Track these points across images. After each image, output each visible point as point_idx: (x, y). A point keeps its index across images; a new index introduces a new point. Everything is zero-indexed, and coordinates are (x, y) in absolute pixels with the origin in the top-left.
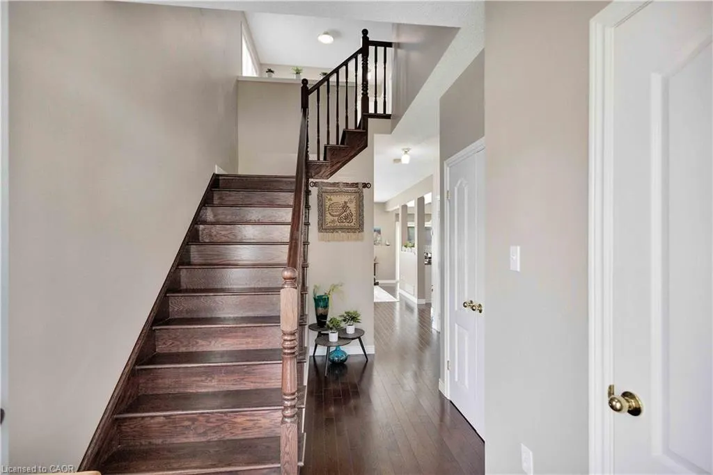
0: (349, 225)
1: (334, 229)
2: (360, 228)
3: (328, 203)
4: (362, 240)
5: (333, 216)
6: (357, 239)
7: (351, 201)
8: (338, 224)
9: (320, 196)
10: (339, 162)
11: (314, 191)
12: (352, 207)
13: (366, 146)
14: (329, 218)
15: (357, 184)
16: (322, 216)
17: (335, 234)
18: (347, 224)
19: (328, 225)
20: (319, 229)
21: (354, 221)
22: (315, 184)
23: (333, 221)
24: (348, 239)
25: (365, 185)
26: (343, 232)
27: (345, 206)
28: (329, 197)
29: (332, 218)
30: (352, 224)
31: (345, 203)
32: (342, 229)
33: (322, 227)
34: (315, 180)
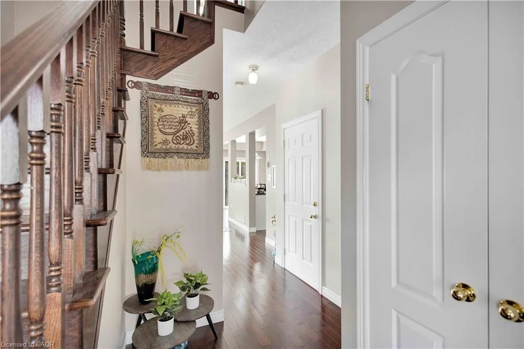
0: (189, 147)
1: (167, 153)
2: (204, 152)
3: (157, 116)
4: (207, 168)
5: (165, 134)
6: (200, 168)
7: (192, 116)
8: (173, 146)
9: (144, 103)
10: (173, 58)
11: (134, 95)
12: (193, 123)
14: (158, 137)
15: (201, 91)
16: (147, 132)
17: (169, 160)
18: (185, 147)
19: (159, 146)
20: (143, 152)
21: (196, 142)
22: (137, 85)
23: (165, 142)
24: (187, 168)
25: (212, 95)
26: (182, 157)
27: (183, 121)
28: (158, 106)
29: (164, 137)
30: (194, 147)
31: (184, 116)
32: (178, 153)
33: (147, 150)
34: (135, 79)
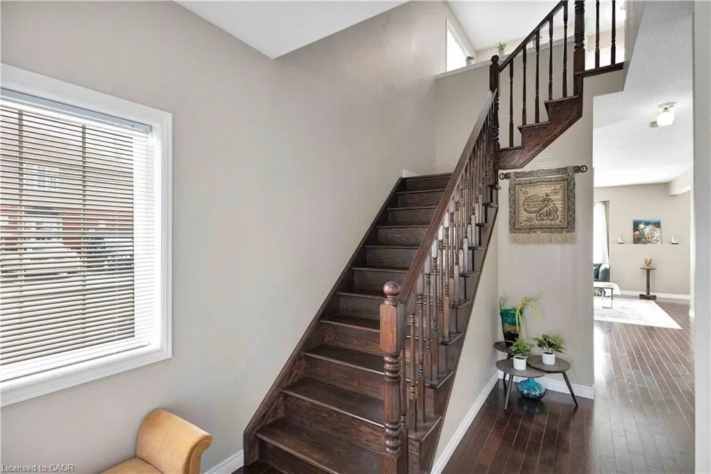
0: (553, 223)
1: (531, 229)
2: (569, 225)
3: (522, 198)
4: (573, 241)
5: (530, 212)
6: (564, 241)
7: (556, 193)
8: (537, 222)
9: (512, 189)
10: (538, 145)
11: (504, 185)
12: (558, 201)
13: (579, 115)
14: (524, 215)
15: (566, 168)
16: (514, 213)
17: (533, 235)
18: (548, 222)
19: (523, 224)
20: (511, 229)
21: (560, 217)
22: (507, 176)
23: (529, 219)
24: (550, 241)
25: (578, 169)
26: (545, 232)
27: (547, 200)
28: (524, 189)
29: (528, 215)
30: (558, 222)
31: (547, 195)
32: (541, 228)
33: (514, 227)
34: (505, 172)
